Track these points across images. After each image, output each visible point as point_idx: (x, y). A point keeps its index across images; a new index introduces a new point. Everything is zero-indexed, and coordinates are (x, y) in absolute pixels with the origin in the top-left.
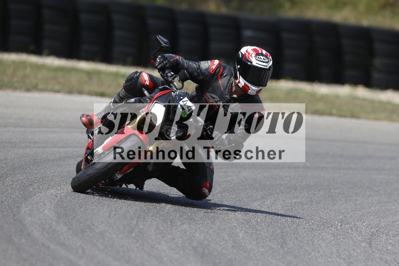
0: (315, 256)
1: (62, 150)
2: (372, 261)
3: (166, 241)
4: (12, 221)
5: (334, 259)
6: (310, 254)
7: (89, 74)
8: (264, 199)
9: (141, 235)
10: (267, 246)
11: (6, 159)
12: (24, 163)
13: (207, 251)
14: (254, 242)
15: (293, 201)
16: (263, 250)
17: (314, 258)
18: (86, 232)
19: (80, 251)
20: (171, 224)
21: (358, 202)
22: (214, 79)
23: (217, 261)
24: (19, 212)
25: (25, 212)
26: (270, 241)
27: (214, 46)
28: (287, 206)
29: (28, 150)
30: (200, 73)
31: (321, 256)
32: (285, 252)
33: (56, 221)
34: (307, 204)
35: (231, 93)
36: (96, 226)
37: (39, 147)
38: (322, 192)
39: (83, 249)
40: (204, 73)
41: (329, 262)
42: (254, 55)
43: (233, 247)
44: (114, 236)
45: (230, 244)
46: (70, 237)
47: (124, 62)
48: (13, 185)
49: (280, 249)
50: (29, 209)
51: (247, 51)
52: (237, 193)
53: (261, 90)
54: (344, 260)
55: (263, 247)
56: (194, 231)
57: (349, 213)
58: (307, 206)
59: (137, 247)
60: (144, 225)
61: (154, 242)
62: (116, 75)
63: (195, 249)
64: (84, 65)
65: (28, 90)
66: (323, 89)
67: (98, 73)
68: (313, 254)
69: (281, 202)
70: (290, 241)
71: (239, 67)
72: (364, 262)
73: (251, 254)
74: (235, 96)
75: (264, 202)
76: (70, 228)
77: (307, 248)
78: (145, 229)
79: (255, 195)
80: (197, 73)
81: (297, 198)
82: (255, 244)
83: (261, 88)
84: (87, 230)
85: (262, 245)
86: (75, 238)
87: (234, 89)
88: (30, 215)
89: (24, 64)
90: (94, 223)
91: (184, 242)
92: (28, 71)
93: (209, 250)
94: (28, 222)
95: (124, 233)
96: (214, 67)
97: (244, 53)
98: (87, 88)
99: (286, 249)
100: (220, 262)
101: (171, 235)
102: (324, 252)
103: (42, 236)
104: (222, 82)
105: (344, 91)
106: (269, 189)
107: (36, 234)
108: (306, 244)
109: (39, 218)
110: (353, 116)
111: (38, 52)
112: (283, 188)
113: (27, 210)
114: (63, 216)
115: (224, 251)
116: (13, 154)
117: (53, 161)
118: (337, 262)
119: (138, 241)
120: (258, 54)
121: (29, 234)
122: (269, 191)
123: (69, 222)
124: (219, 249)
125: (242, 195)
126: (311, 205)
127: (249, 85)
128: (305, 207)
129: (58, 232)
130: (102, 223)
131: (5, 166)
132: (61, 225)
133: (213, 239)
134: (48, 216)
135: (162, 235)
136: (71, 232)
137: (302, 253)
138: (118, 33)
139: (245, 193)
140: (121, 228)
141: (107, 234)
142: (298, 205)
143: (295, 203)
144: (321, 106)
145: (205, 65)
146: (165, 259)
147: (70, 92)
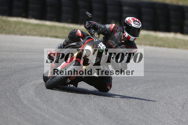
0: (157, 113)
1: (38, 63)
2: (184, 115)
3: (87, 106)
4: (14, 96)
5: (166, 115)
6: (155, 112)
7: (51, 27)
8: (133, 86)
9: (75, 103)
10: (134, 108)
11: (11, 67)
12: (20, 69)
13: (106, 111)
14: (128, 107)
15: (147, 87)
16: (133, 110)
17: (157, 114)
18: (49, 101)
19: (46, 111)
20: (89, 98)
21: (177, 88)
22: (113, 33)
23: (111, 116)
24: (17, 92)
25: (20, 92)
26: (136, 106)
27: (110, 14)
28: (144, 90)
29: (21, 63)
30: (106, 31)
31: (160, 113)
32: (143, 111)
33: (35, 96)
34: (153, 89)
35: (121, 40)
36: (54, 99)
37: (27, 62)
38: (160, 83)
39: (48, 109)
40: (108, 30)
41: (164, 116)
42: (132, 21)
43: (118, 109)
44: (62, 103)
45: (117, 107)
46: (42, 104)
47: (67, 21)
48: (14, 79)
49: (140, 110)
50: (22, 91)
51: (129, 20)
52: (120, 83)
53: (136, 38)
54: (171, 115)
55: (132, 109)
56: (100, 101)
57: (173, 93)
58: (153, 90)
59: (73, 109)
60: (76, 98)
61: (81, 107)
62: (63, 28)
63: (100, 110)
64: (48, 23)
65: (22, 35)
66: (161, 35)
67: (55, 27)
68: (156, 112)
69: (141, 88)
70: (145, 106)
71: (125, 27)
72: (180, 116)
73: (127, 112)
74: (123, 41)
75: (133, 88)
76: (41, 100)
77: (153, 110)
78: (77, 100)
79: (129, 84)
80: (104, 30)
81: (149, 86)
82: (129, 107)
83: (136, 37)
84: (50, 101)
85: (132, 108)
86: (44, 105)
87: (122, 38)
88: (23, 94)
89: (20, 23)
90: (53, 97)
91: (95, 107)
92: (22, 26)
93: (107, 110)
94: (22, 97)
95: (67, 102)
96: (112, 27)
97: (127, 21)
98: (49, 34)
99: (143, 110)
100: (112, 116)
101: (89, 103)
102: (161, 111)
103: (28, 104)
104: (117, 35)
105: (171, 35)
106: (135, 82)
107: (25, 102)
108: (153, 108)
109: (27, 95)
110: (175, 47)
111: (26, 17)
112: (142, 81)
113: (21, 92)
114: (39, 94)
115: (114, 111)
116: (14, 65)
117: (33, 68)
118: (167, 116)
119: (73, 106)
120: (134, 21)
121: (22, 103)
122: (135, 83)
123: (41, 97)
124: (112, 110)
125: (123, 84)
126: (155, 89)
127: (130, 36)
128: (152, 90)
129: (36, 101)
130: (57, 97)
131: (11, 70)
132: (37, 98)
133: (109, 105)
134: (31, 94)
135: (85, 103)
136: (42, 102)
137: (151, 112)
138: (64, 8)
139: (124, 84)
140: (66, 100)
141: (59, 103)
142: (149, 90)
143: (148, 88)
144: (160, 43)
145: (108, 26)
146: (86, 114)
147: (42, 36)
